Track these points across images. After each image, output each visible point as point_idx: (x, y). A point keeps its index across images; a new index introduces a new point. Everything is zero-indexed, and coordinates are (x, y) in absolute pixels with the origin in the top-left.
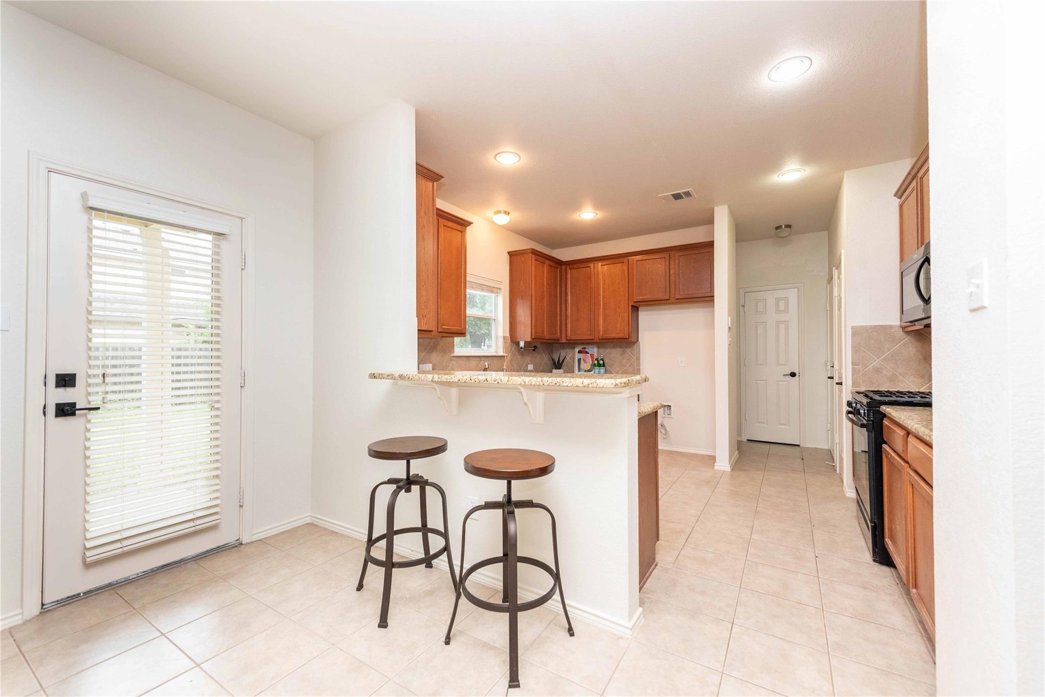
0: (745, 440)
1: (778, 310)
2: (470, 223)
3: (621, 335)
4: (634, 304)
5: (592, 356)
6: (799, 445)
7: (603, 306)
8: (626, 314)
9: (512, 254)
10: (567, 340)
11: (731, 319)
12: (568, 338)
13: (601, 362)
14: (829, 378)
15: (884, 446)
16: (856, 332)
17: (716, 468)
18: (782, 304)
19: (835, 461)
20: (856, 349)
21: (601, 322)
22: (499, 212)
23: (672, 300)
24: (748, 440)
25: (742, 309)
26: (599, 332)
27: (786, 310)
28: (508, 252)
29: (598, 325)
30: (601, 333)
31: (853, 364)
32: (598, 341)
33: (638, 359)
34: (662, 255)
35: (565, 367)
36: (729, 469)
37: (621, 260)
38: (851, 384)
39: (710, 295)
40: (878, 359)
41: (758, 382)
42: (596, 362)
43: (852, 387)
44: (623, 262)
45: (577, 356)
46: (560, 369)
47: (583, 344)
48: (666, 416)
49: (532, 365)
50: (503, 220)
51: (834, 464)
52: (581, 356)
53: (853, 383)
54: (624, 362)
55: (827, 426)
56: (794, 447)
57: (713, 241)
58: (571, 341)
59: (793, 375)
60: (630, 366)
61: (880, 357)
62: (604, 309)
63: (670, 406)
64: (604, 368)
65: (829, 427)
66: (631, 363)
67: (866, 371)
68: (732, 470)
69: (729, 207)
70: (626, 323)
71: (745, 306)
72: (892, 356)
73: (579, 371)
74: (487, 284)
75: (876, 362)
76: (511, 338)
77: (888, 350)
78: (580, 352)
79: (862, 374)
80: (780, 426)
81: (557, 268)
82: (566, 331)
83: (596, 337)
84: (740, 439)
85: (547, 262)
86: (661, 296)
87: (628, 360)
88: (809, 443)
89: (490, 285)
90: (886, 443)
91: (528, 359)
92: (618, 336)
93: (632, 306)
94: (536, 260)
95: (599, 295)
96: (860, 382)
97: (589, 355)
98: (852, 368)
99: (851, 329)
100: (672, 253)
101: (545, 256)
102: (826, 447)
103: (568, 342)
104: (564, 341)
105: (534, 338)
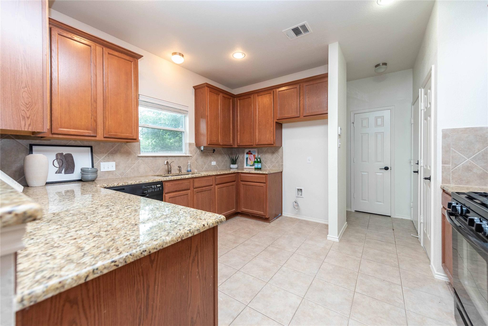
0: (354, 211)
1: (377, 125)
2: (141, 56)
3: (269, 142)
4: (277, 121)
5: (254, 156)
6: (390, 216)
7: (258, 123)
8: (272, 128)
9: (196, 88)
10: (238, 146)
11: (341, 129)
12: (238, 145)
13: (259, 160)
14: (414, 172)
16: (446, 134)
17: (328, 238)
18: (379, 120)
19: (419, 234)
20: (446, 150)
21: (257, 134)
22: (175, 53)
23: (302, 117)
24: (356, 211)
25: (352, 124)
26: (256, 140)
27: (383, 125)
28: (193, 87)
29: (255, 136)
30: (257, 141)
31: (444, 162)
32: (256, 146)
33: (282, 158)
34: (294, 86)
35: (239, 163)
36: (337, 240)
37: (269, 92)
38: (441, 180)
39: (325, 112)
40: (468, 158)
41: (363, 173)
42: (256, 160)
43: (442, 183)
44: (270, 93)
45: (246, 156)
46: (235, 164)
47: (249, 148)
48: (299, 196)
49: (215, 162)
50: (179, 60)
51: (417, 237)
52: (248, 156)
53: (443, 180)
54: (273, 160)
55: (411, 204)
56: (386, 217)
57: (327, 74)
58: (240, 147)
59: (386, 168)
60: (277, 163)
61: (470, 157)
62: (259, 125)
63: (301, 190)
64: (260, 164)
65: (411, 205)
66: (278, 161)
67: (456, 169)
68: (340, 240)
69: (340, 44)
70: (272, 133)
71: (355, 123)
72: (483, 155)
73: (247, 166)
74: (174, 107)
75: (466, 161)
76: (196, 144)
77: (479, 151)
78: (247, 153)
79: (452, 172)
80: (377, 203)
81: (231, 99)
82: (237, 140)
83: (254, 144)
84: (349, 210)
85: (221, 95)
86: (294, 114)
87: (276, 158)
88: (396, 215)
89: (176, 107)
91: (210, 158)
92: (266, 143)
93: (276, 122)
94: (210, 91)
95: (256, 116)
96: (450, 179)
97: (252, 155)
98: (442, 166)
99: (442, 131)
100: (302, 84)
101: (221, 90)
102: (409, 219)
103: (238, 147)
104: (236, 146)
105: (209, 144)
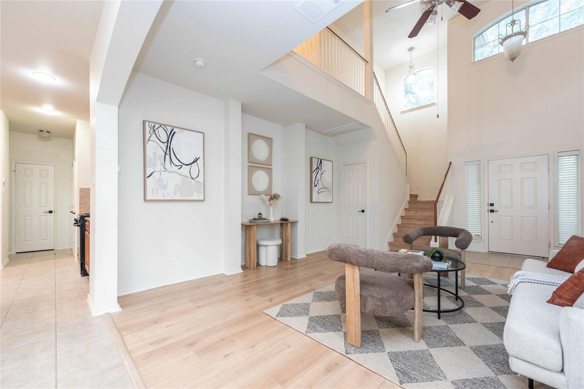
0: (15, 253)
1: (41, 176)
6: (53, 250)
11: (5, 178)
14: (71, 212)
15: (86, 232)
16: (81, 190)
18: (44, 173)
20: (81, 198)
25: (13, 173)
27: (47, 177)
41: (25, 217)
56: (50, 251)
59: (51, 212)
79: (84, 208)
80: (42, 241)
84: (11, 253)
88: (60, 247)
90: (86, 231)
96: (80, 212)
98: (79, 206)
102: (70, 248)
